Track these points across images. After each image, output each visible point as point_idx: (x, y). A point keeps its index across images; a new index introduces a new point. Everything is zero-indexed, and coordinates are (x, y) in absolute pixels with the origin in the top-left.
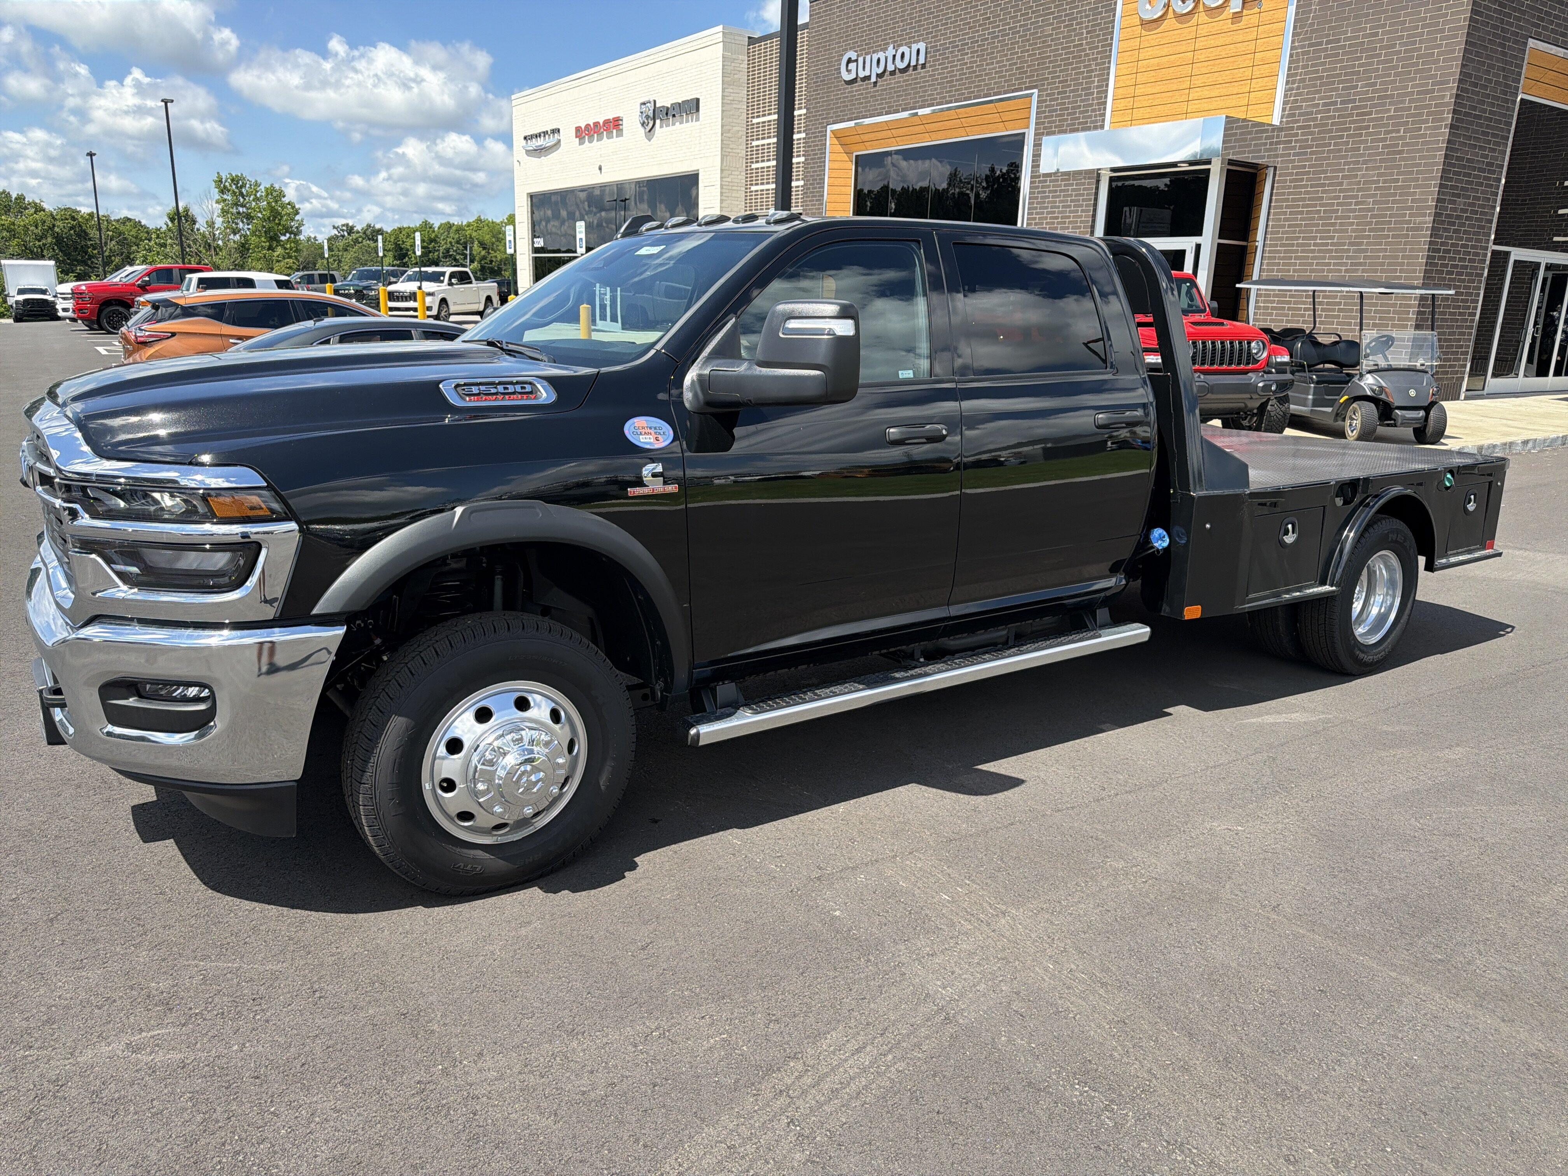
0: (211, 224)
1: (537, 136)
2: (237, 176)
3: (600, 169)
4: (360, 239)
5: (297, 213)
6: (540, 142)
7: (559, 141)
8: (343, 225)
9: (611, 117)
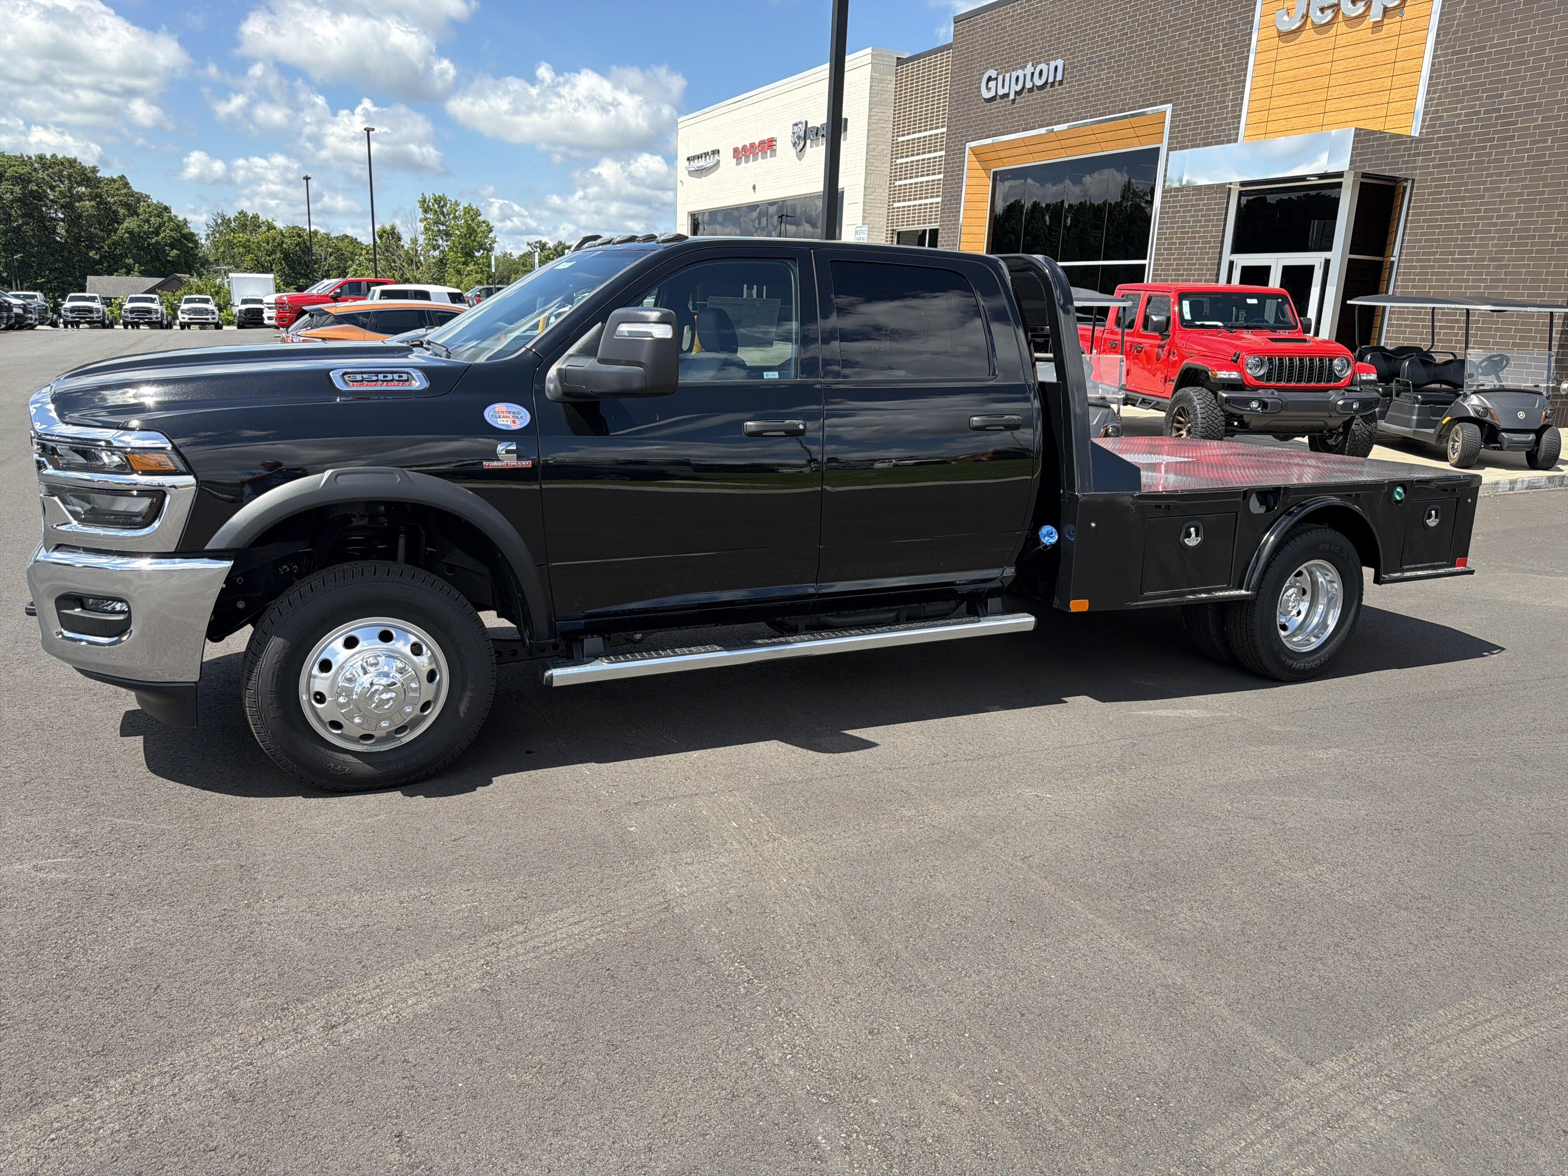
0: (415, 241)
1: (699, 157)
2: (439, 197)
3: (754, 188)
4: (551, 256)
5: (491, 231)
6: (701, 163)
7: (719, 161)
8: (537, 242)
9: (766, 138)
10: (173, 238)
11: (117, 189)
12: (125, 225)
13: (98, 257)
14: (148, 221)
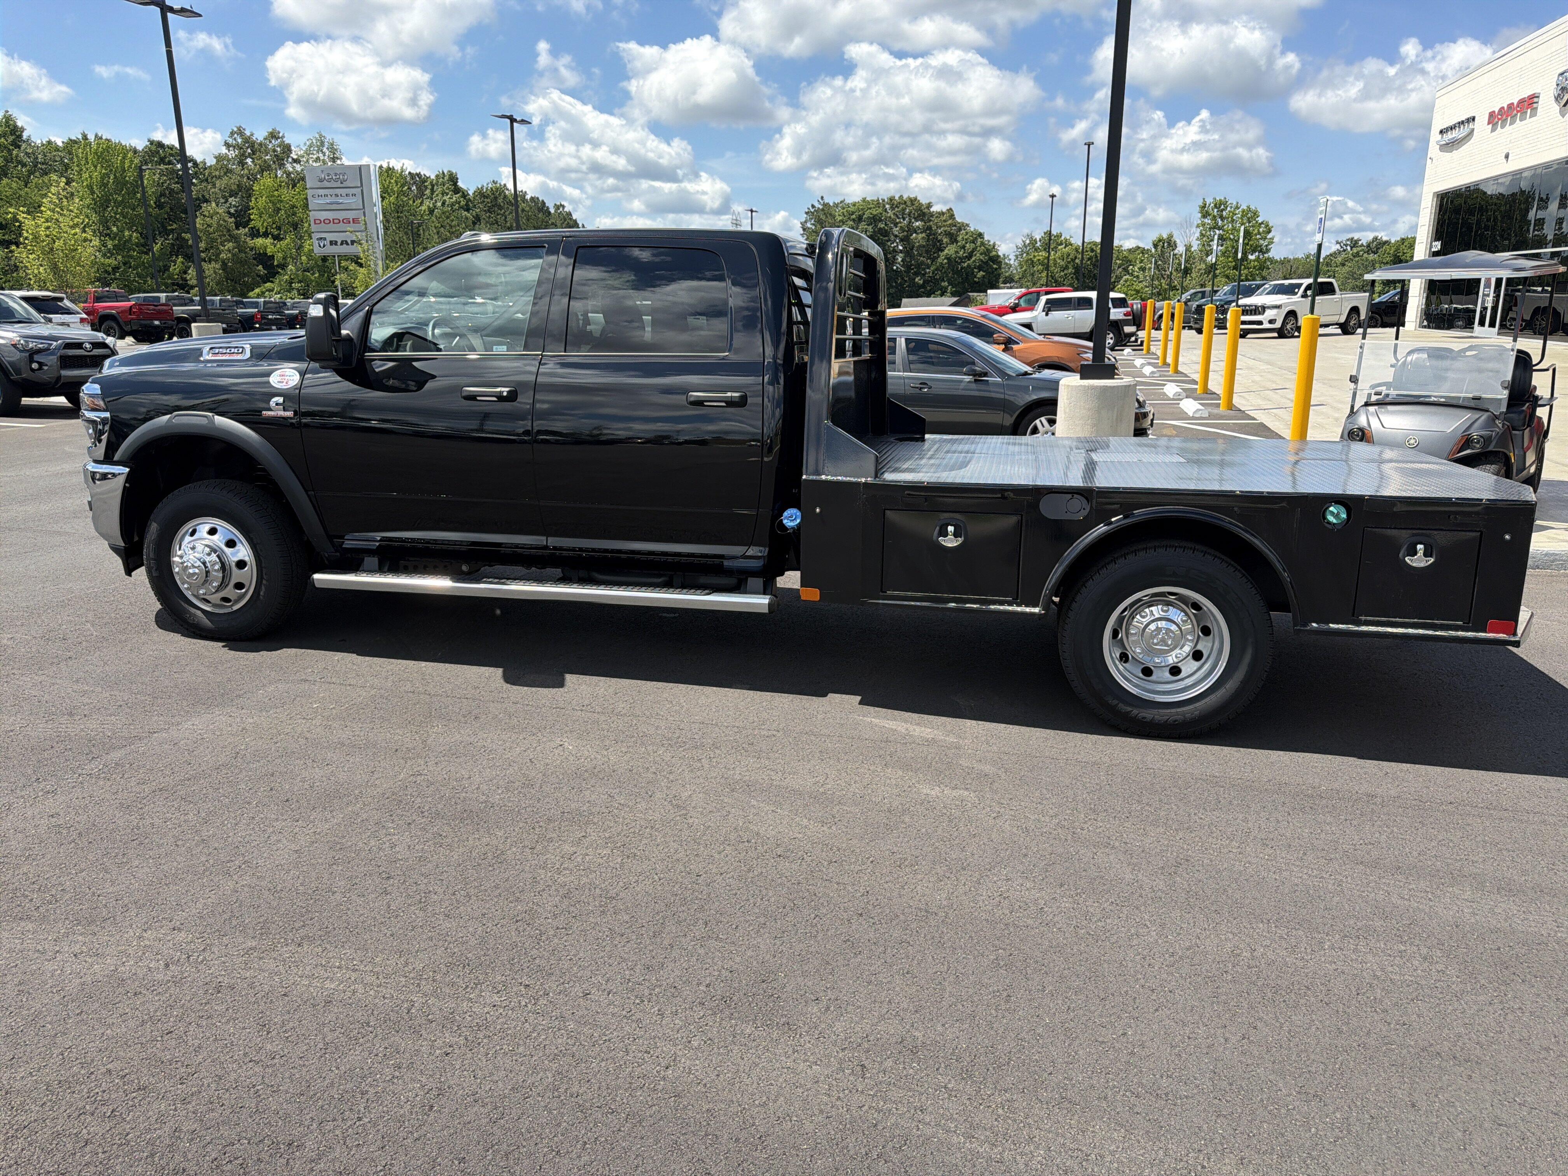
0: (1188, 248)
1: (1452, 128)
2: (1220, 200)
3: (1507, 157)
4: (1361, 253)
5: (1269, 231)
6: (1450, 136)
7: (1473, 130)
8: (1348, 240)
9: (1526, 96)
10: (982, 261)
11: (945, 221)
12: (946, 251)
13: (921, 282)
14: (964, 247)
